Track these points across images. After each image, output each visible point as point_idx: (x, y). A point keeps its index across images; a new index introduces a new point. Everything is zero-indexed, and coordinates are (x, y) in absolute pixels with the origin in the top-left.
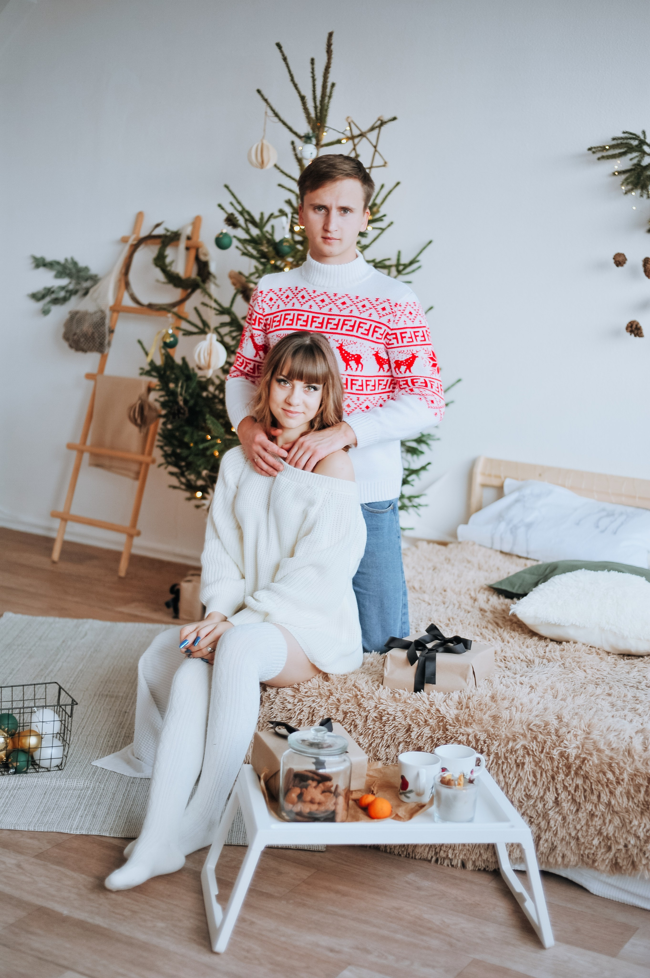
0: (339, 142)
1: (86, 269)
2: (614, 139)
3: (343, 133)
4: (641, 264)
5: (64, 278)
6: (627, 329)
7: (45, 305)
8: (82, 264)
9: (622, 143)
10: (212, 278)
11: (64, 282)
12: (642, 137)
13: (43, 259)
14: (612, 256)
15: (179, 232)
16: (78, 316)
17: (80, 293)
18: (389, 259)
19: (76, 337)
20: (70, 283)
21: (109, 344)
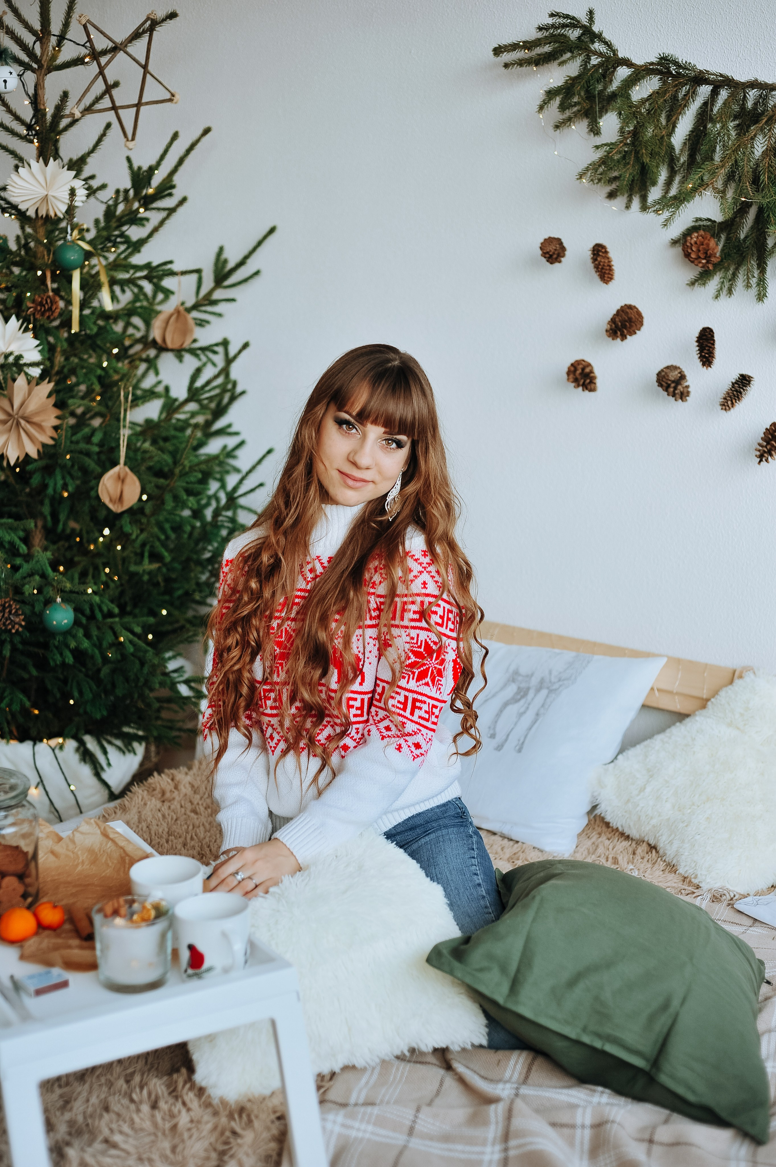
0: (78, 61)
2: (540, 29)
3: (83, 46)
4: (589, 254)
6: (568, 373)
9: (552, 35)
12: (585, 21)
14: (540, 245)
18: (171, 262)
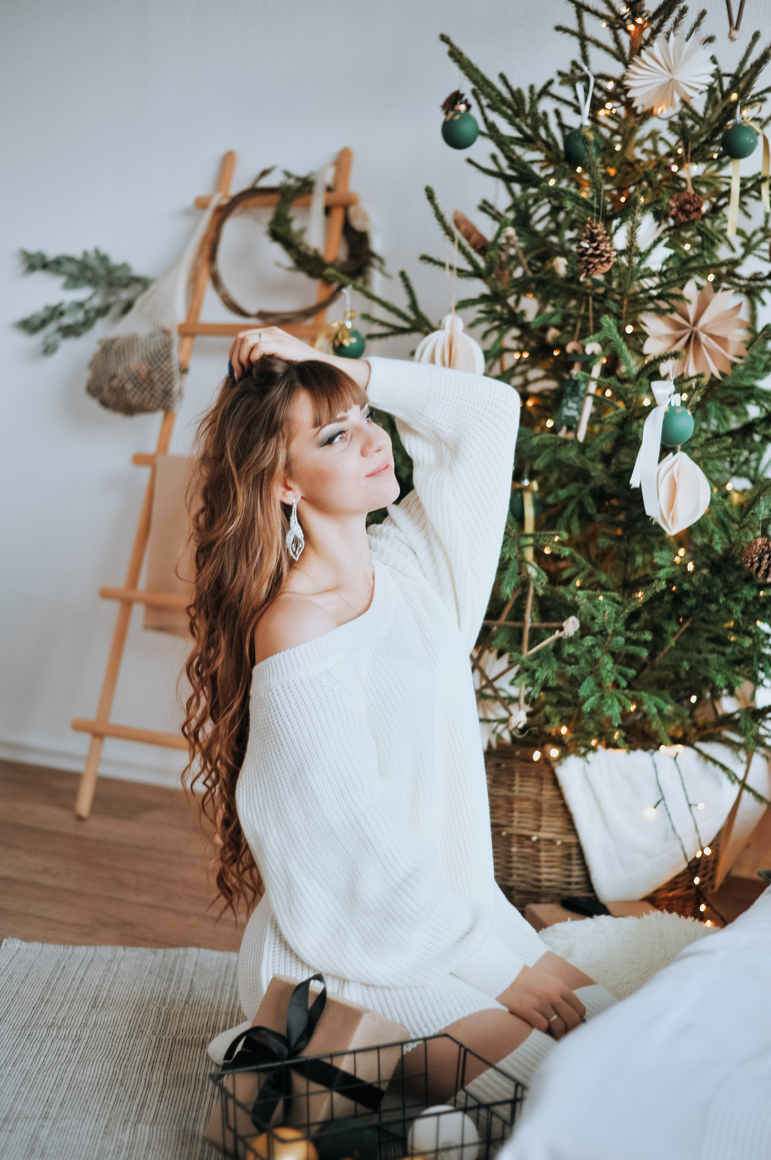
1: (125, 267)
5: (82, 286)
7: (46, 337)
8: (116, 259)
10: (376, 262)
11: (83, 294)
13: (41, 256)
15: (312, 178)
16: (117, 344)
17: (115, 310)
19: (115, 382)
20: (94, 295)
21: (180, 393)
